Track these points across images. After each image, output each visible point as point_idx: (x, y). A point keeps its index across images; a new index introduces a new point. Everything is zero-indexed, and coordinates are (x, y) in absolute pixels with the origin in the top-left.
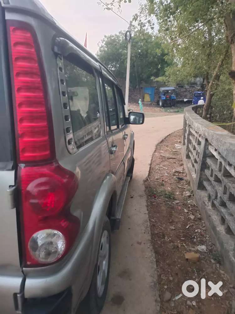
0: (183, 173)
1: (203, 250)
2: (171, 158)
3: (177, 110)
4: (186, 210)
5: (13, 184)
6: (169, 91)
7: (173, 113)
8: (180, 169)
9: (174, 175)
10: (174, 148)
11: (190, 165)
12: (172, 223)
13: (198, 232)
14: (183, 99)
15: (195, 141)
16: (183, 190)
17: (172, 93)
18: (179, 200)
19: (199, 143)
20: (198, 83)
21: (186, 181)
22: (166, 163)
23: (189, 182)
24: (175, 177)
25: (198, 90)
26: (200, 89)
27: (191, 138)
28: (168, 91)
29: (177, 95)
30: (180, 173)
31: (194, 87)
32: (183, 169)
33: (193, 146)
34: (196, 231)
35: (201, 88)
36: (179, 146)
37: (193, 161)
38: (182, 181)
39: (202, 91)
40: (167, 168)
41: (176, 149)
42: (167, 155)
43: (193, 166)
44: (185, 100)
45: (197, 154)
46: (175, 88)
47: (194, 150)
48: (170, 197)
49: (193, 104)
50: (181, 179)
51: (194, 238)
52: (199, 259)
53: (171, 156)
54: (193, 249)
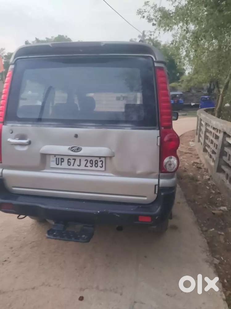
0: (200, 164)
1: (224, 209)
2: (188, 153)
3: (185, 114)
4: (208, 187)
5: (159, 136)
6: (177, 96)
7: (181, 117)
8: (198, 161)
9: (193, 165)
10: (189, 145)
11: (207, 157)
12: (198, 194)
13: (219, 200)
14: (190, 103)
15: (212, 136)
16: (202, 175)
17: (179, 98)
18: (201, 181)
19: (217, 137)
20: (205, 88)
21: (205, 169)
22: (184, 157)
23: (207, 170)
24: (194, 166)
25: (205, 95)
26: (206, 94)
27: (208, 134)
28: (175, 95)
29: (185, 99)
30: (198, 163)
31: (200, 92)
32: (200, 161)
33: (210, 140)
34: (218, 199)
35: (208, 93)
36: (193, 144)
37: (211, 153)
38: (200, 170)
39: (209, 96)
40: (186, 160)
41: (190, 146)
42: (184, 151)
43: (211, 157)
44: (192, 104)
45: (214, 146)
46: (183, 92)
47: (211, 143)
48: (193, 179)
49: (200, 108)
50: (200, 168)
51: (217, 203)
52: (222, 215)
53: (188, 151)
54: (216, 209)
